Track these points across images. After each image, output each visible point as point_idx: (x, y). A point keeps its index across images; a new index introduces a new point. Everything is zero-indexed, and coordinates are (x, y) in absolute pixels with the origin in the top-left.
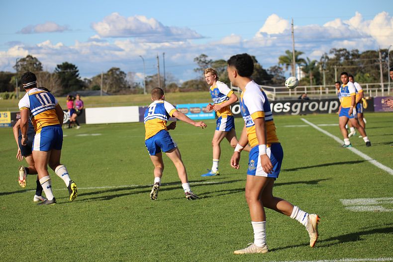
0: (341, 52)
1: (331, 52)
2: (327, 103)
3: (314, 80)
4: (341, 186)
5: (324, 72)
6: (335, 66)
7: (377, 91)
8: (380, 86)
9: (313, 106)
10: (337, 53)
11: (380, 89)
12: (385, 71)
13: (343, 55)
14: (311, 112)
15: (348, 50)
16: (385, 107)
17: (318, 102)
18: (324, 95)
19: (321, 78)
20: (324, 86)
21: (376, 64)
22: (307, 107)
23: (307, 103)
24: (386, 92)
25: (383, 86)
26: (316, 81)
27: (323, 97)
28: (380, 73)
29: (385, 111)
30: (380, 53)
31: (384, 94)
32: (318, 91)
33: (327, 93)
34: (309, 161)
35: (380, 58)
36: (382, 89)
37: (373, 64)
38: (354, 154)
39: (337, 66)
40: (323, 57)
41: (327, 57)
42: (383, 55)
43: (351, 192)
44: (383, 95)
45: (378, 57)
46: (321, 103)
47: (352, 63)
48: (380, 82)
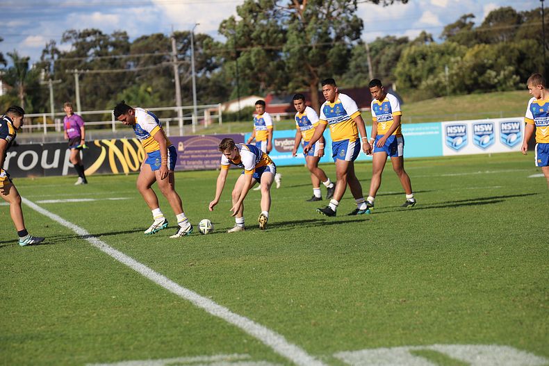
0: (89, 39)
1: (66, 39)
2: (57, 153)
3: (29, 102)
4: (89, 335)
5: (50, 84)
6: (76, 71)
7: (168, 124)
8: (174, 114)
9: (28, 160)
10: (80, 40)
11: (176, 119)
12: (185, 81)
13: (93, 45)
14: (24, 174)
15: (104, 33)
16: (186, 160)
17: (39, 150)
18: (52, 134)
19: (43, 96)
20: (52, 114)
21: (165, 64)
22: (14, 161)
23: (14, 154)
24: (187, 127)
25: (181, 114)
26: (34, 103)
27: (48, 139)
28: (174, 85)
29: (187, 167)
30: (174, 42)
31: (186, 132)
32: (39, 126)
33: (59, 129)
34: (17, 282)
35: (174, 52)
36: (181, 119)
37: (159, 65)
38: (118, 263)
39: (79, 69)
40: (45, 51)
41: (55, 51)
42: (181, 46)
43: (110, 347)
44: (181, 134)
45: (170, 48)
46: (45, 153)
47: (113, 63)
48: (175, 105)
